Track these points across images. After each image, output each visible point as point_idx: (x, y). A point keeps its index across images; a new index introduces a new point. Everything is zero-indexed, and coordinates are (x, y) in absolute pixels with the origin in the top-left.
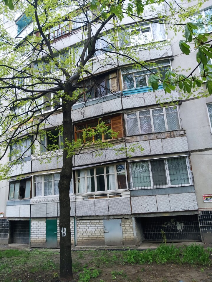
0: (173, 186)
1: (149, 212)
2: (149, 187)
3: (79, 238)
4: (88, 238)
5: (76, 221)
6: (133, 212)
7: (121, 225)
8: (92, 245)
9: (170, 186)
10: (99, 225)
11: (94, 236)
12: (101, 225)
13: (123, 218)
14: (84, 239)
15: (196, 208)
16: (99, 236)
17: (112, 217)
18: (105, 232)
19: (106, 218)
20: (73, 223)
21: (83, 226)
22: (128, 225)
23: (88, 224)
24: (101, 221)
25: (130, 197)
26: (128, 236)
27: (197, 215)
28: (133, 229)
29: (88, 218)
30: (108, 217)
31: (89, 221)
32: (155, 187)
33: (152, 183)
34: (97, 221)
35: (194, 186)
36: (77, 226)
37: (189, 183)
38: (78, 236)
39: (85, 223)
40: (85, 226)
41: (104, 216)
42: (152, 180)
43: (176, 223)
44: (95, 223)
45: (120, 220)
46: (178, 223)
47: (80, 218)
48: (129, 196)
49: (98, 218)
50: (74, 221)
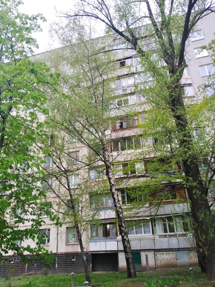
3: (158, 264)
4: (165, 264)
5: (155, 252)
7: (188, 254)
8: (168, 268)
10: (172, 255)
11: (169, 262)
12: (174, 255)
13: (189, 250)
14: (162, 264)
16: (173, 262)
17: (181, 250)
18: (177, 259)
19: (177, 250)
20: (153, 254)
21: (161, 255)
22: (193, 254)
23: (164, 254)
24: (173, 252)
25: (193, 237)
26: (193, 261)
29: (164, 250)
30: (179, 250)
31: (165, 252)
34: (170, 252)
36: (156, 256)
38: (158, 262)
39: (162, 254)
40: (162, 255)
41: (176, 249)
44: (169, 254)
45: (187, 251)
47: (158, 251)
49: (172, 250)
50: (153, 253)
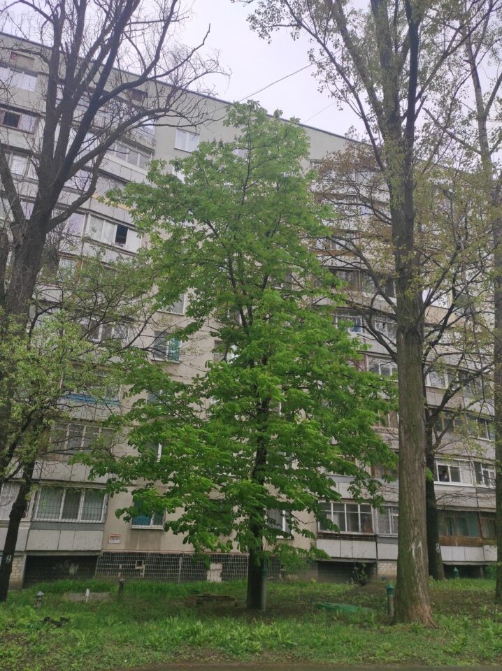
0: (84, 521)
1: (48, 549)
2: (56, 520)
6: (28, 549)
9: (81, 521)
15: (100, 549)
25: (29, 530)
27: (97, 556)
28: (20, 570)
32: (63, 520)
33: (61, 515)
35: (104, 524)
37: (100, 520)
42: (61, 512)
43: (70, 565)
46: (72, 565)
48: (28, 528)
